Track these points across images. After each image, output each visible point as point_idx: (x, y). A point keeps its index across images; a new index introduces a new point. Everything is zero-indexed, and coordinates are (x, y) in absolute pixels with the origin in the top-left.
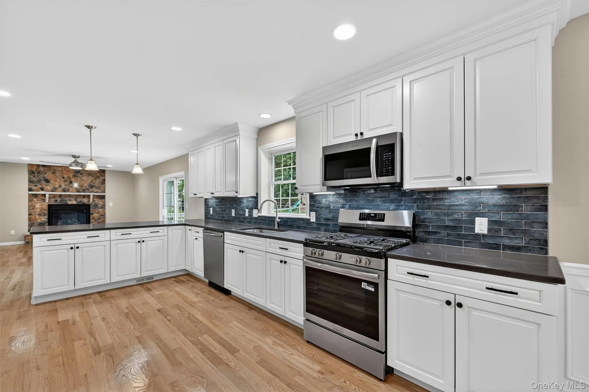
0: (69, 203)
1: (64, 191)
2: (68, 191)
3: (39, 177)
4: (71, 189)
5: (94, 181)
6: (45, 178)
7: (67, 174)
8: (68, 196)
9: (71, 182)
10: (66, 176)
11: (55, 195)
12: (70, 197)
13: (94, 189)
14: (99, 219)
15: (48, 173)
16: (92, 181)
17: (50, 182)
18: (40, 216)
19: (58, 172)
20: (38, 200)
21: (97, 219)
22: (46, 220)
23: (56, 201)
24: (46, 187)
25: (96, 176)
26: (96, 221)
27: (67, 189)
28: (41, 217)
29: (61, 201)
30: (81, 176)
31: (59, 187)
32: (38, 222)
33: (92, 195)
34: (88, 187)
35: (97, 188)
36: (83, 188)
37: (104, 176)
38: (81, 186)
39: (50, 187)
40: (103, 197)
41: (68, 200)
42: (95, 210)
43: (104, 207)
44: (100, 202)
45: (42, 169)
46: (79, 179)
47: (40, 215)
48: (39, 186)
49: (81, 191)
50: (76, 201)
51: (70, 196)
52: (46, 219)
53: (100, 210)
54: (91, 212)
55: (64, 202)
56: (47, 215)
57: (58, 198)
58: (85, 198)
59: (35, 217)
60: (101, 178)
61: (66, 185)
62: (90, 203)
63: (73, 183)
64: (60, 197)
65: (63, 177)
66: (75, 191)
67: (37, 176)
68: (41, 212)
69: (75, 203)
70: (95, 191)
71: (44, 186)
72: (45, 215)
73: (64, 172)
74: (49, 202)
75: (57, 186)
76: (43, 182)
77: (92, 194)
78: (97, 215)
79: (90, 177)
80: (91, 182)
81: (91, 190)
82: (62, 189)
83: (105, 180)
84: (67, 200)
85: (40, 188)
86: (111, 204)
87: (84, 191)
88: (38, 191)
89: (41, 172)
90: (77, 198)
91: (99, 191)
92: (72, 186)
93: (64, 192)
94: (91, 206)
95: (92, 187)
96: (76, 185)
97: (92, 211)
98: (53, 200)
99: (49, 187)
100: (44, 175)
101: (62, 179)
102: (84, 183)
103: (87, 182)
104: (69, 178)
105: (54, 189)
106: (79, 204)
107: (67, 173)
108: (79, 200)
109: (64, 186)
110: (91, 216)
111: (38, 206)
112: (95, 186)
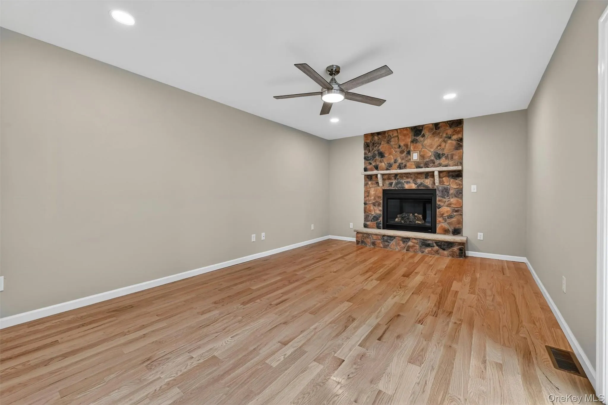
0: (407, 187)
1: (400, 167)
2: (405, 167)
3: (373, 151)
4: (408, 164)
5: (443, 144)
6: (379, 151)
7: (403, 140)
8: (404, 175)
9: (409, 153)
10: (402, 144)
11: (390, 175)
12: (407, 177)
13: (443, 161)
14: (450, 217)
15: (383, 143)
16: (440, 146)
17: (385, 156)
18: (374, 206)
19: (392, 140)
20: (372, 184)
21: (448, 218)
22: (380, 212)
23: (391, 184)
24: (380, 164)
25: (447, 134)
26: (446, 221)
27: (403, 165)
28: (375, 208)
29: (397, 184)
30: (422, 139)
31: (395, 163)
32: (372, 215)
33: (437, 172)
34: (433, 158)
35: (447, 158)
36: (425, 160)
37: (461, 131)
38: (422, 157)
39: (385, 164)
40: (458, 175)
41: (405, 182)
42: (444, 200)
43: (459, 193)
44: (452, 184)
45: (376, 138)
46: (419, 145)
47: (374, 204)
48: (374, 164)
49: (422, 165)
50: (415, 184)
51: (407, 175)
52: (380, 210)
53: (453, 200)
54: (438, 203)
55: (400, 185)
56: (382, 205)
57: (393, 179)
58: (429, 177)
59: (370, 207)
60: (455, 137)
61: (402, 159)
62: (435, 187)
63: (412, 152)
64: (395, 179)
65: (400, 146)
66: (414, 167)
67: (371, 150)
68: (375, 201)
69: (414, 186)
70: (446, 162)
71: (378, 163)
72: (379, 205)
73: (400, 138)
74: (383, 185)
75: (393, 161)
76: (377, 157)
77: (436, 170)
78: (449, 209)
79: (436, 139)
80: (437, 147)
81: (437, 162)
82: (397, 164)
83: (461, 140)
84: (403, 182)
85: (374, 166)
86: (474, 188)
87: (427, 165)
88: (372, 170)
89: (375, 144)
90: (417, 178)
91: (451, 163)
92: (410, 159)
93: (400, 169)
94: (437, 192)
95: (438, 156)
96: (415, 156)
97: (439, 201)
98: (387, 182)
99: (383, 164)
100: (378, 147)
101: (398, 150)
102: (428, 151)
103: (431, 148)
104: (406, 146)
105: (389, 167)
106: (420, 188)
107: (403, 138)
108: (419, 181)
109: (399, 161)
110: (438, 210)
111: (372, 192)
112: (443, 154)
